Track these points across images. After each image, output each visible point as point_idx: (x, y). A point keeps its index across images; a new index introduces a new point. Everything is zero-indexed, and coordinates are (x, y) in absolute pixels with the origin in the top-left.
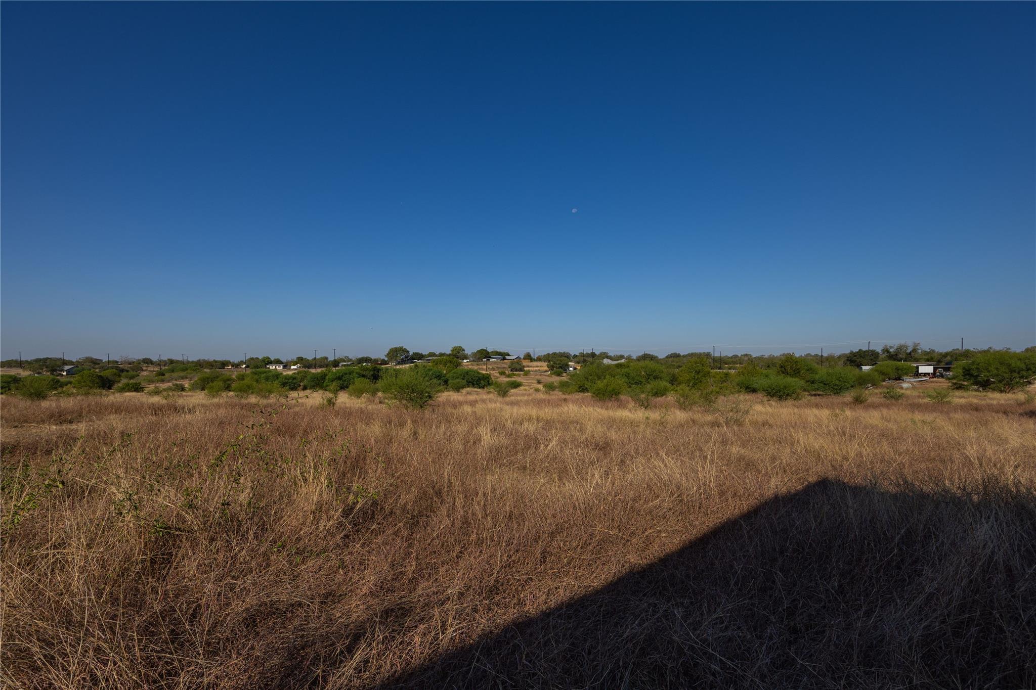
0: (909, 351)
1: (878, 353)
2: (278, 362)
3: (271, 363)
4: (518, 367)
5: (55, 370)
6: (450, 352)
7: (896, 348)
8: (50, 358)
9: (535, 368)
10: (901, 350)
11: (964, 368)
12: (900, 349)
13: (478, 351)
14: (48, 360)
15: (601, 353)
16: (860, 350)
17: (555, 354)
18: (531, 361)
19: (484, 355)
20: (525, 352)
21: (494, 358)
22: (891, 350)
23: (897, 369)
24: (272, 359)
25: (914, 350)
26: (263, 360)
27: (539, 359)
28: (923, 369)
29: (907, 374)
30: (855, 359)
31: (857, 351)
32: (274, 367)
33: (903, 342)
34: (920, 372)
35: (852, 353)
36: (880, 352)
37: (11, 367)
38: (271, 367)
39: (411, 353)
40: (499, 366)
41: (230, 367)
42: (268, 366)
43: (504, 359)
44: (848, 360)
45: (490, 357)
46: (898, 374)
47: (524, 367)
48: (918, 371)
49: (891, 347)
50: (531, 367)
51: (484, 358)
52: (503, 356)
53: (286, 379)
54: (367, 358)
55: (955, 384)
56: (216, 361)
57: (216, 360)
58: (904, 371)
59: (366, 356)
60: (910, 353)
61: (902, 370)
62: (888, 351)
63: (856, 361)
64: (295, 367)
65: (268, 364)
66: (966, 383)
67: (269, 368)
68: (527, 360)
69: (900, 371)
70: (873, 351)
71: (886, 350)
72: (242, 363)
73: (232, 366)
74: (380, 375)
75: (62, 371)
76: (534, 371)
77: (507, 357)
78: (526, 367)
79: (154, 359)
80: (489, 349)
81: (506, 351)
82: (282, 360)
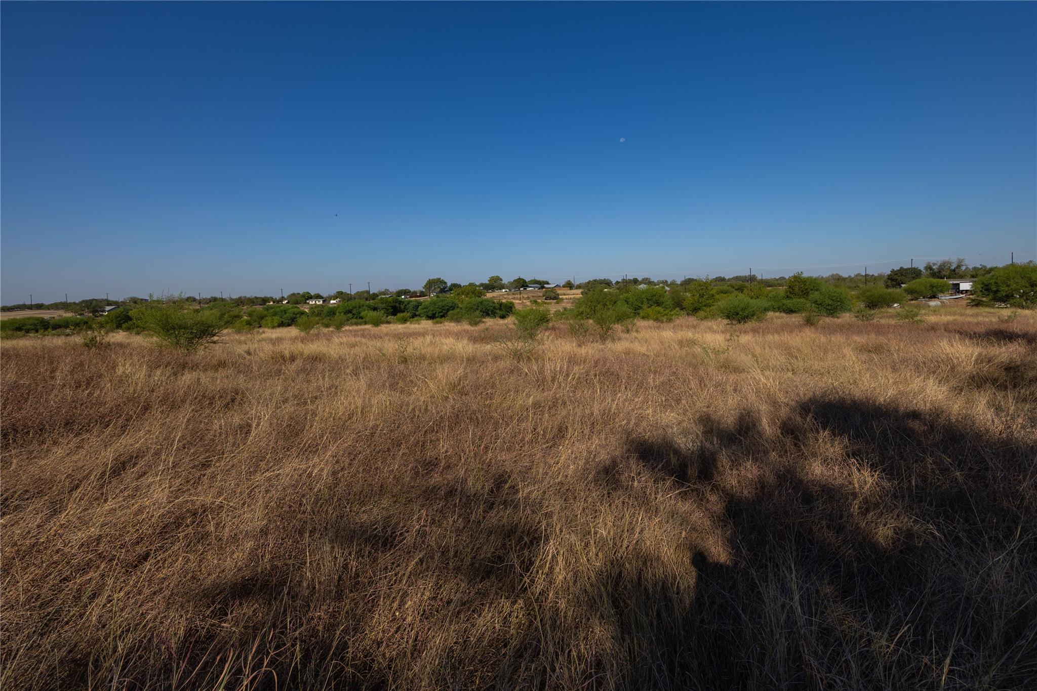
0: (953, 268)
1: (920, 271)
2: (318, 297)
3: (311, 298)
4: (553, 295)
5: (98, 312)
6: (488, 282)
7: (939, 265)
8: (96, 300)
9: (570, 296)
10: (945, 267)
11: (983, 283)
12: (942, 266)
13: (515, 281)
14: (94, 301)
15: (643, 279)
16: (901, 268)
17: (595, 281)
18: (570, 289)
19: (521, 284)
20: (566, 281)
21: (531, 287)
22: (934, 267)
23: (932, 287)
24: (313, 294)
25: (959, 266)
26: (303, 296)
27: (579, 287)
28: (965, 286)
29: (942, 292)
30: (896, 278)
31: (898, 268)
32: (314, 302)
33: (946, 258)
34: (961, 289)
35: (893, 271)
36: (922, 269)
37: (58, 309)
38: (311, 303)
39: (449, 284)
40: (534, 295)
41: (272, 303)
42: (308, 302)
43: (543, 287)
44: (888, 279)
45: (527, 286)
46: (933, 291)
47: (558, 295)
48: (959, 288)
49: (934, 264)
50: (568, 295)
51: (522, 287)
52: (542, 284)
55: (973, 300)
56: (256, 298)
57: (257, 296)
58: (939, 289)
59: (404, 289)
60: (954, 270)
61: (937, 287)
62: (931, 268)
63: (897, 279)
64: (335, 302)
65: (307, 299)
66: (984, 299)
67: (309, 303)
68: (566, 288)
69: (934, 289)
70: (914, 269)
71: (929, 268)
72: (283, 299)
73: (274, 302)
74: (402, 307)
75: (104, 311)
76: (569, 299)
77: (546, 286)
78: (562, 295)
79: (197, 297)
80: (528, 279)
81: (545, 280)
82: (321, 295)
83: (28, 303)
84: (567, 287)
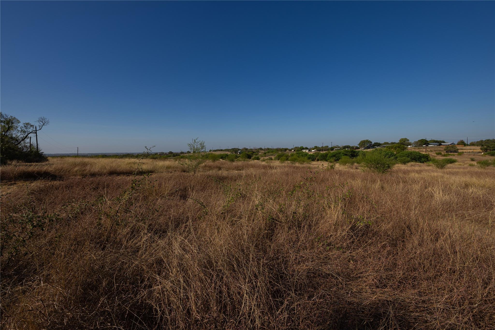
2: (306, 148)
3: (303, 149)
4: (452, 150)
6: (399, 142)
8: (235, 148)
13: (419, 141)
18: (465, 146)
20: (459, 140)
21: (432, 144)
24: (304, 147)
26: (301, 148)
32: (305, 151)
38: (303, 151)
39: (373, 143)
40: (435, 149)
43: (440, 145)
45: (429, 144)
47: (458, 149)
50: (465, 150)
51: (424, 145)
53: (310, 156)
54: (348, 146)
57: (283, 148)
64: (314, 151)
65: (302, 149)
72: (292, 149)
73: (289, 150)
74: (355, 154)
75: (238, 152)
76: (467, 152)
77: (442, 144)
78: (460, 150)
79: (263, 148)
80: (428, 139)
81: (442, 140)
82: (308, 147)
83: (219, 149)
84: (462, 144)
